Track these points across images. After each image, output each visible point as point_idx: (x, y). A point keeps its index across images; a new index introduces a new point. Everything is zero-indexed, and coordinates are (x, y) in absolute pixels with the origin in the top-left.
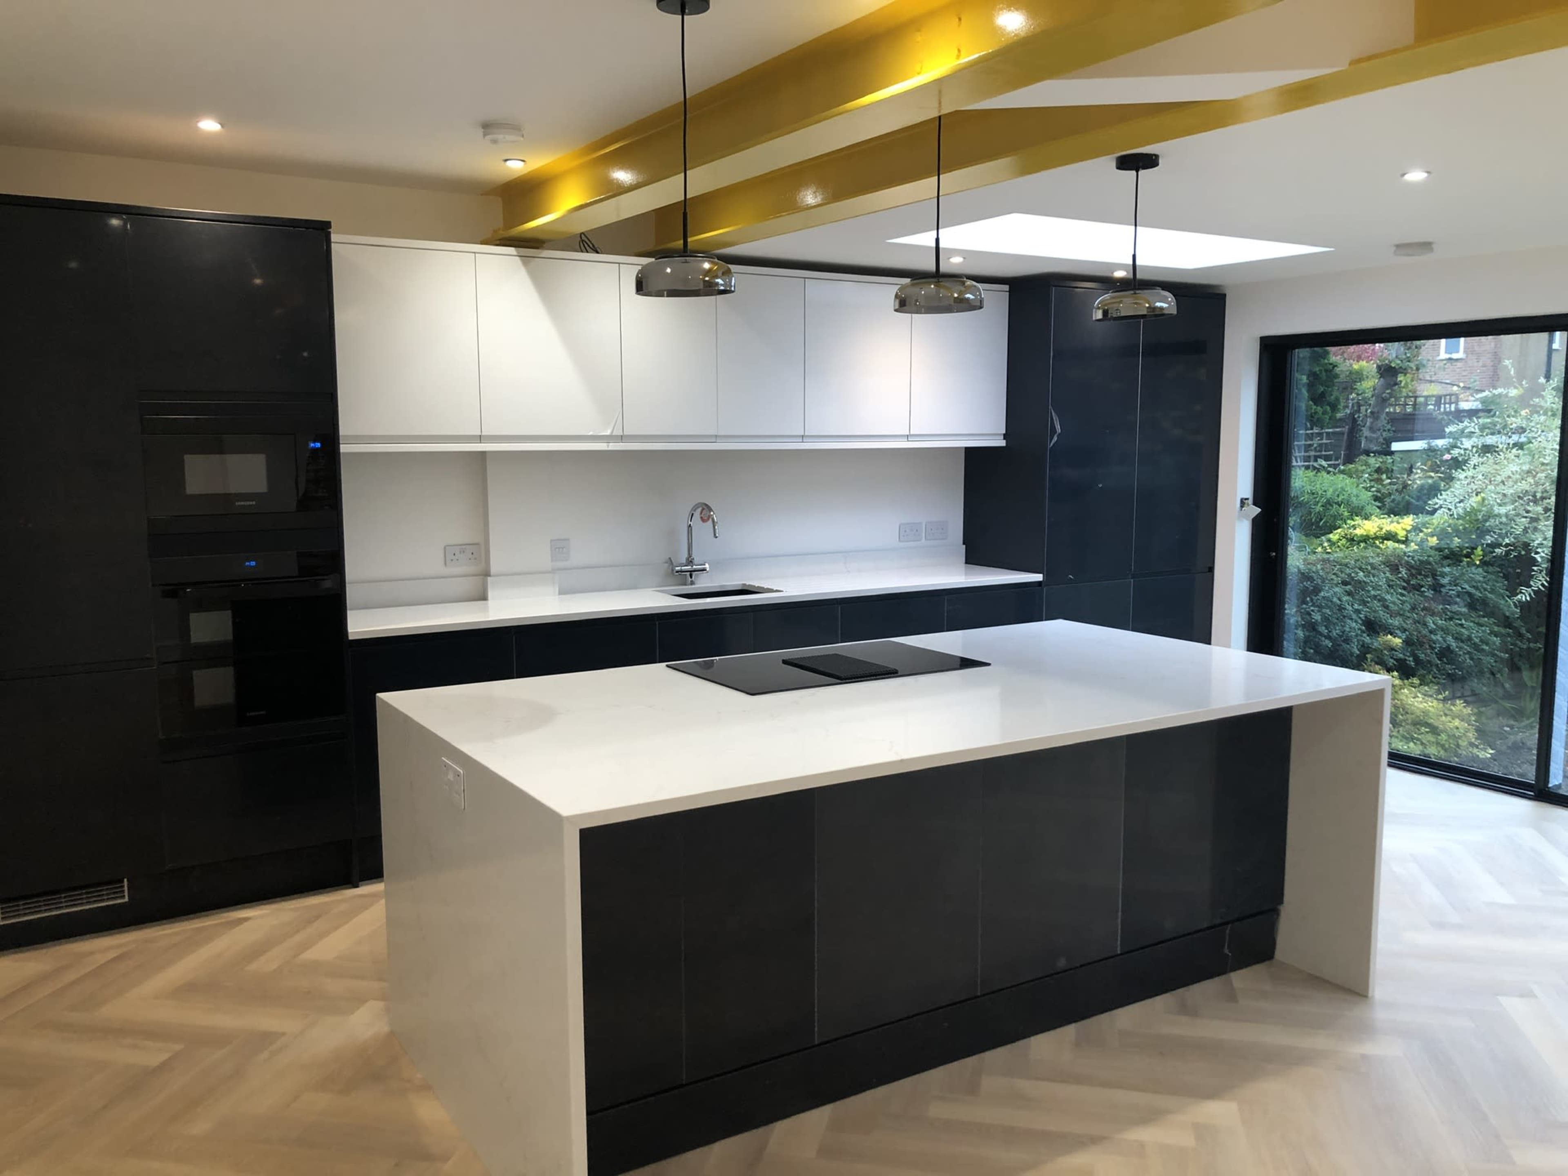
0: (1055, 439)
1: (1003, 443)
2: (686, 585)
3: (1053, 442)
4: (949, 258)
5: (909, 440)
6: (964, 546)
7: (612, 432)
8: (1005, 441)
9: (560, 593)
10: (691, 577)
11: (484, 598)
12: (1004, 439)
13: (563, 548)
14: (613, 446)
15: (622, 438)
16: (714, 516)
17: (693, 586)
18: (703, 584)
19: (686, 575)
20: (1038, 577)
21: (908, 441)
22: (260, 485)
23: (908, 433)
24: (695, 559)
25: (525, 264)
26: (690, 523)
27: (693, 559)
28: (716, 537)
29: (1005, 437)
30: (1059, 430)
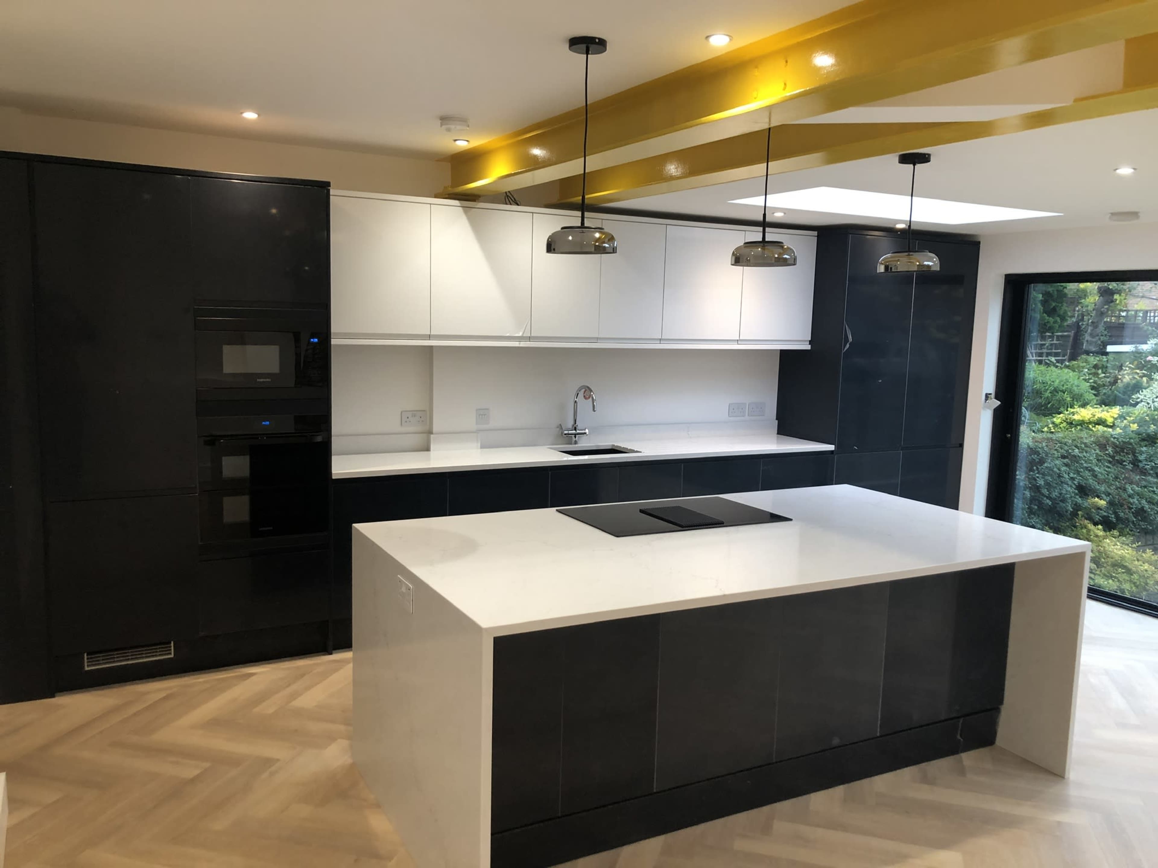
0: (848, 346)
1: (808, 347)
2: (571, 444)
3: (846, 349)
4: (773, 213)
5: (739, 343)
6: (777, 421)
7: (524, 333)
8: (810, 346)
9: (482, 447)
10: (575, 437)
11: (428, 449)
12: (810, 344)
13: (485, 415)
14: (523, 344)
15: (529, 339)
16: (594, 395)
17: (577, 445)
18: (584, 444)
19: (572, 437)
20: (831, 447)
21: (738, 344)
22: (275, 368)
23: (738, 339)
24: (579, 426)
25: (466, 212)
26: (575, 399)
27: (577, 426)
28: (595, 411)
29: (811, 342)
30: (850, 339)
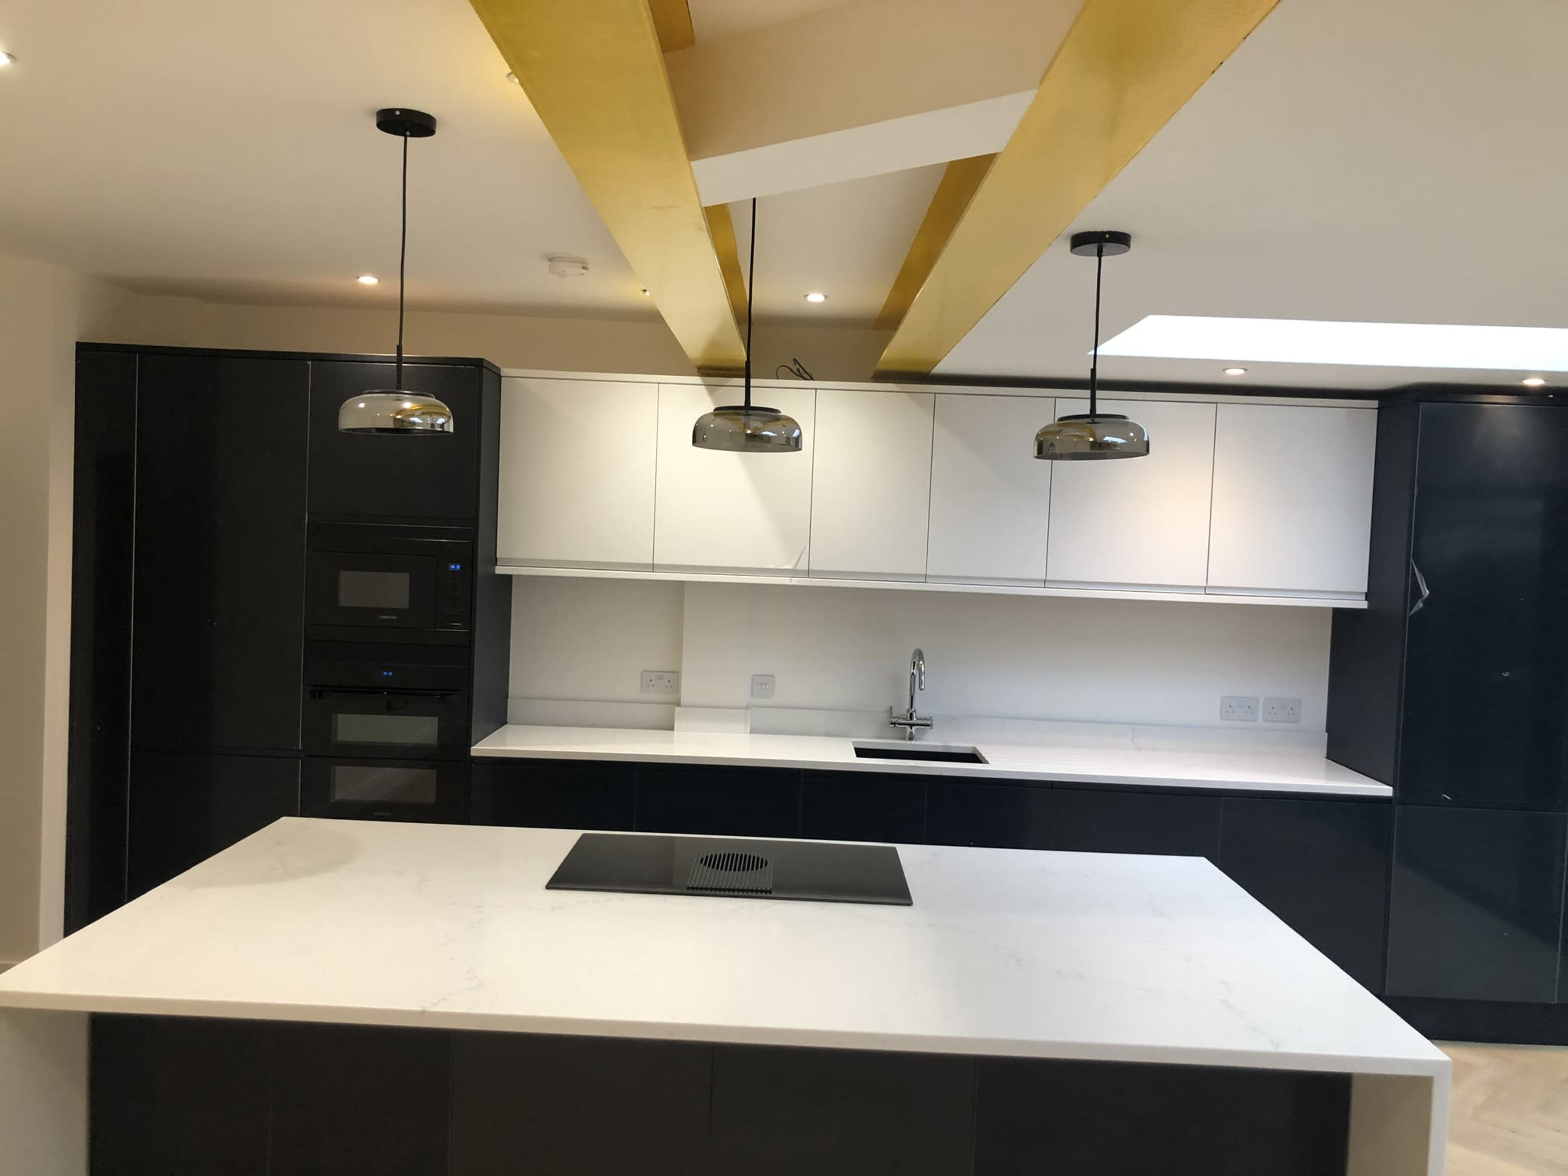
0: (1420, 605)
1: (1363, 605)
2: (904, 739)
3: (1413, 611)
5: (1207, 592)
6: (1326, 734)
7: (796, 565)
8: (1366, 602)
9: (752, 732)
10: (911, 728)
11: (672, 728)
12: (1366, 599)
13: (765, 684)
14: (795, 581)
15: (808, 573)
17: (913, 742)
18: (930, 741)
19: (905, 728)
20: (1385, 790)
21: (1206, 594)
22: (402, 601)
23: (1205, 585)
24: (917, 711)
25: (711, 393)
26: (912, 671)
27: (915, 711)
28: (922, 690)
29: (1368, 596)
30: (1426, 592)
